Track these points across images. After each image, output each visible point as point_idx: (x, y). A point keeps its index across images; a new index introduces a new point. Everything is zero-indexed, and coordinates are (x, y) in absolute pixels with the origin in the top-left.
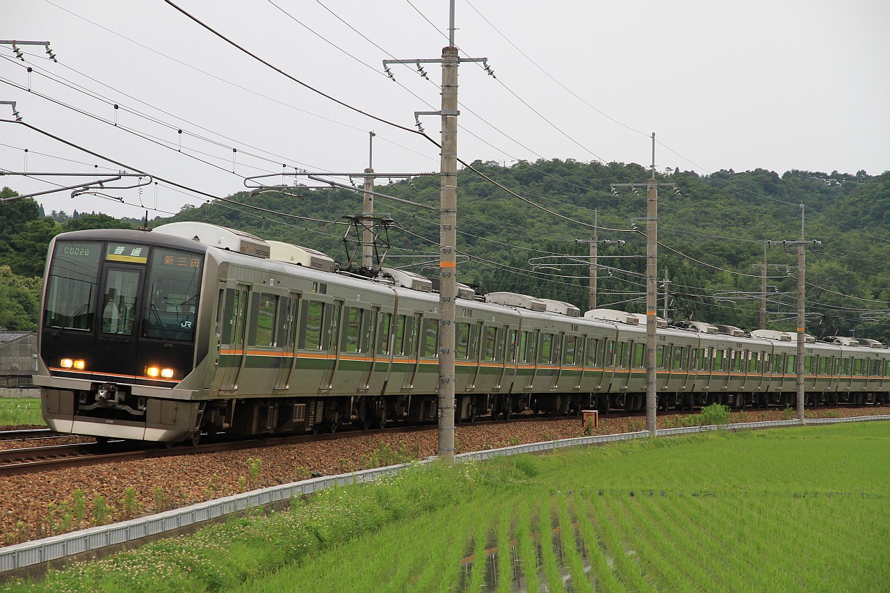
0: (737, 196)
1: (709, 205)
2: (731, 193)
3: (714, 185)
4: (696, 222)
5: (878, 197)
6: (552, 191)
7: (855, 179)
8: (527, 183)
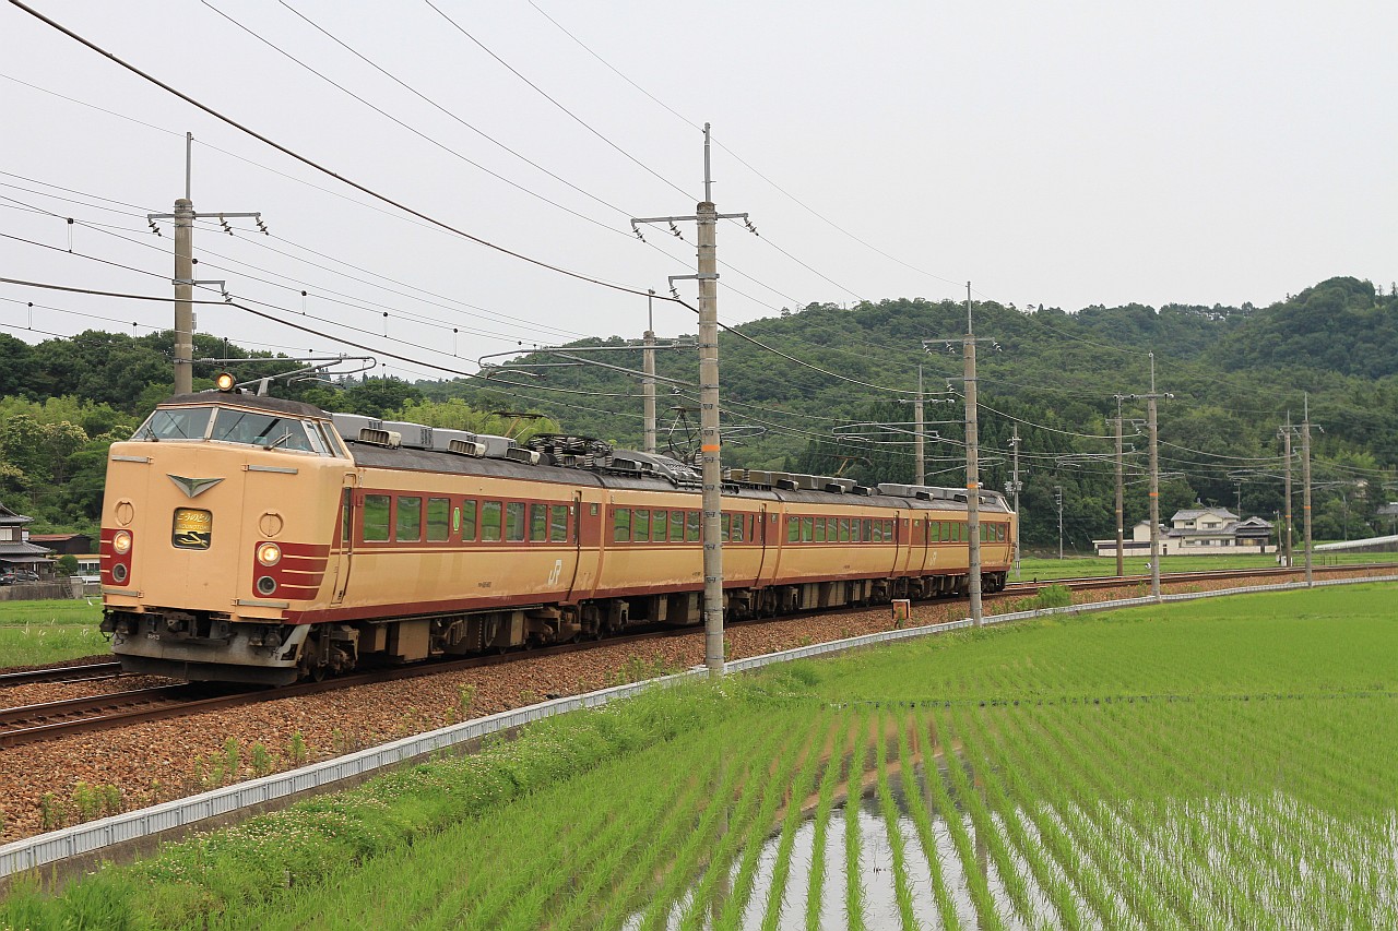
0: (1110, 335)
1: (1077, 346)
2: (1102, 331)
3: (1082, 323)
4: (1063, 367)
5: (1266, 333)
6: (898, 335)
7: (1240, 312)
8: (871, 327)
